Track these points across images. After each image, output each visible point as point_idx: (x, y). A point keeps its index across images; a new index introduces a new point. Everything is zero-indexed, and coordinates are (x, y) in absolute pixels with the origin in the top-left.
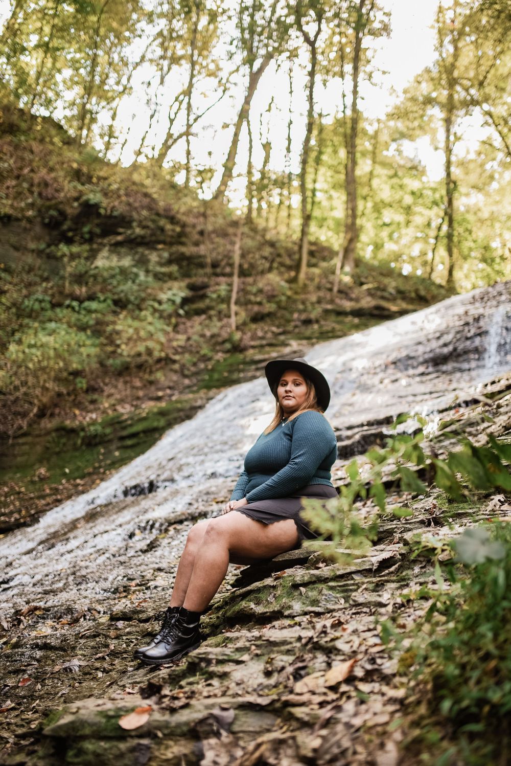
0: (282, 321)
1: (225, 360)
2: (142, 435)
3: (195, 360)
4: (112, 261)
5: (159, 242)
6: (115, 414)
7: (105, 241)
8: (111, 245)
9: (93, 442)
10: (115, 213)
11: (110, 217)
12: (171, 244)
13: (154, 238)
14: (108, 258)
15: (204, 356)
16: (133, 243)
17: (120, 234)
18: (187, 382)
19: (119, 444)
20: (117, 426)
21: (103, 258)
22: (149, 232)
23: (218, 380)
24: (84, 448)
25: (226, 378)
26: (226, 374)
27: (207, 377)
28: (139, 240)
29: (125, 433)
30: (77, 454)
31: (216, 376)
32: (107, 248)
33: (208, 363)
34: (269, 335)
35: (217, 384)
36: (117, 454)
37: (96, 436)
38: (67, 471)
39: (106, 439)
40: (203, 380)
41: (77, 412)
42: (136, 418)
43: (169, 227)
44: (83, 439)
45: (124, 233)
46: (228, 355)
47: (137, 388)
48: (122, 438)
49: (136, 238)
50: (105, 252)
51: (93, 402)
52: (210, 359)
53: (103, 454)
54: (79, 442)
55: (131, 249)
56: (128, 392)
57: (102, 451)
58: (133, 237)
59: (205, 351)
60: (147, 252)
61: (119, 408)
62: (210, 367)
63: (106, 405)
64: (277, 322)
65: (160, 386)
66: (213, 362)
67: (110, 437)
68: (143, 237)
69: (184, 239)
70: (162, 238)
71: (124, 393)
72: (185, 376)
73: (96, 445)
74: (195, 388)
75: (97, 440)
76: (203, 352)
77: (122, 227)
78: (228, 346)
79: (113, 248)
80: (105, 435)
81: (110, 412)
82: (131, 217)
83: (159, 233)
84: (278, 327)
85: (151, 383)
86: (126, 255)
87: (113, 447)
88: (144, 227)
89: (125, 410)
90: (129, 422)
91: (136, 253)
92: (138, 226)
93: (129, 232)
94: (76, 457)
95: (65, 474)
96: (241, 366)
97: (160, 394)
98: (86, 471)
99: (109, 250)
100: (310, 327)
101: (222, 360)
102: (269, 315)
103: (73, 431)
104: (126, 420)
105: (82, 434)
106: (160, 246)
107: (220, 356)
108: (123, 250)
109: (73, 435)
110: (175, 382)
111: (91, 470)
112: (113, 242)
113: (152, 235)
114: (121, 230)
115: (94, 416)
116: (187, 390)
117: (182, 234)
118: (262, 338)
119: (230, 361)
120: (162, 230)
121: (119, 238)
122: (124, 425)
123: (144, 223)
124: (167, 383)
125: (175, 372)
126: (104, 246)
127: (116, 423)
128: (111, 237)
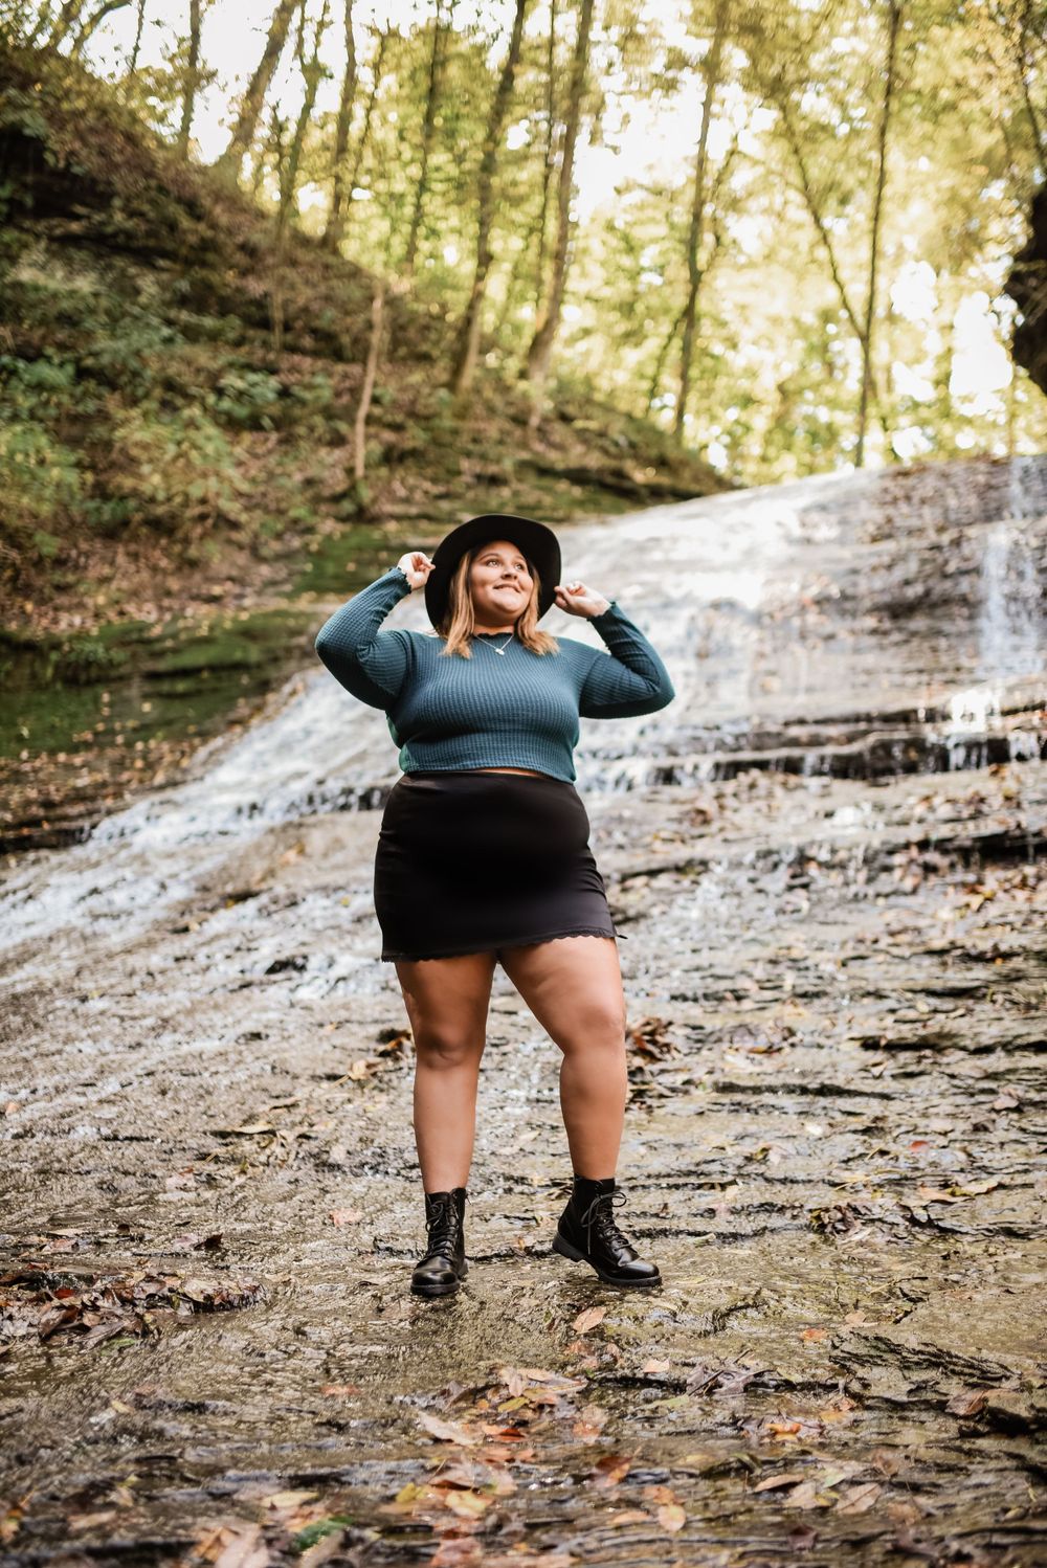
0: (441, 473)
1: (344, 536)
2: (205, 675)
3: (280, 526)
4: (52, 276)
5: (165, 255)
6: (125, 620)
7: (41, 227)
8: (52, 239)
9: (83, 677)
10: (76, 170)
11: (65, 173)
12: (188, 263)
13: (151, 243)
14: (43, 268)
15: (296, 521)
16: (103, 246)
17: (77, 217)
18: (265, 570)
19: (148, 688)
20: (140, 649)
21: (33, 265)
22: (143, 227)
23: (336, 577)
24: (59, 686)
25: (353, 574)
26: (351, 567)
27: (309, 567)
28: (121, 239)
29: (162, 665)
30: (44, 698)
31: (330, 568)
32: (43, 244)
33: (308, 537)
34: (418, 496)
35: (335, 584)
36: (147, 707)
37: (89, 664)
38: (25, 732)
39: (114, 673)
40: (304, 573)
41: (29, 607)
42: (183, 636)
43: (185, 223)
44: (57, 667)
45: (88, 218)
46: (346, 528)
47: (165, 572)
48: (154, 676)
49: (115, 235)
50: (37, 253)
51: (62, 588)
52: (310, 530)
53: (111, 705)
54: (50, 672)
55: (99, 256)
56: (145, 575)
57: (106, 697)
58: (109, 230)
59: (299, 511)
60: (132, 271)
61: (131, 608)
62: (314, 547)
63: (101, 600)
64: (429, 471)
65: (211, 573)
66: (318, 538)
67: (123, 670)
68: (129, 235)
69: (211, 257)
70: (170, 245)
71: (136, 579)
72: (262, 560)
73: (90, 683)
74: (288, 588)
75: (94, 672)
76: (293, 513)
77: (84, 204)
78: (347, 507)
79: (55, 247)
80: (111, 664)
81: (112, 615)
82: (109, 183)
83: (164, 232)
84: (434, 481)
85: (193, 564)
86: (85, 268)
87: (134, 690)
88: (132, 214)
89: (146, 613)
90: (169, 643)
91: (110, 267)
92: (123, 210)
93: (98, 217)
94: (40, 705)
95: (20, 738)
96: (384, 555)
97: (217, 590)
98: (76, 738)
99: (47, 250)
100: (494, 491)
101: (337, 535)
102: (414, 453)
103: (30, 647)
104: (160, 639)
105: (54, 656)
106: (162, 263)
107: (328, 526)
108: (79, 255)
109: (28, 657)
110: (241, 568)
111: (88, 736)
112: (58, 232)
113: (149, 234)
114: (80, 209)
115: (77, 620)
116: (271, 590)
117: (207, 245)
118: (407, 501)
119: (354, 541)
120: (173, 226)
121: (75, 227)
122: (157, 647)
123: (135, 204)
124: (225, 570)
125: (241, 547)
126: (38, 237)
127: (136, 639)
128: (54, 222)
